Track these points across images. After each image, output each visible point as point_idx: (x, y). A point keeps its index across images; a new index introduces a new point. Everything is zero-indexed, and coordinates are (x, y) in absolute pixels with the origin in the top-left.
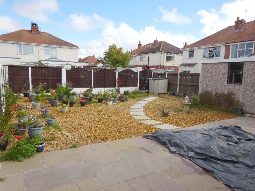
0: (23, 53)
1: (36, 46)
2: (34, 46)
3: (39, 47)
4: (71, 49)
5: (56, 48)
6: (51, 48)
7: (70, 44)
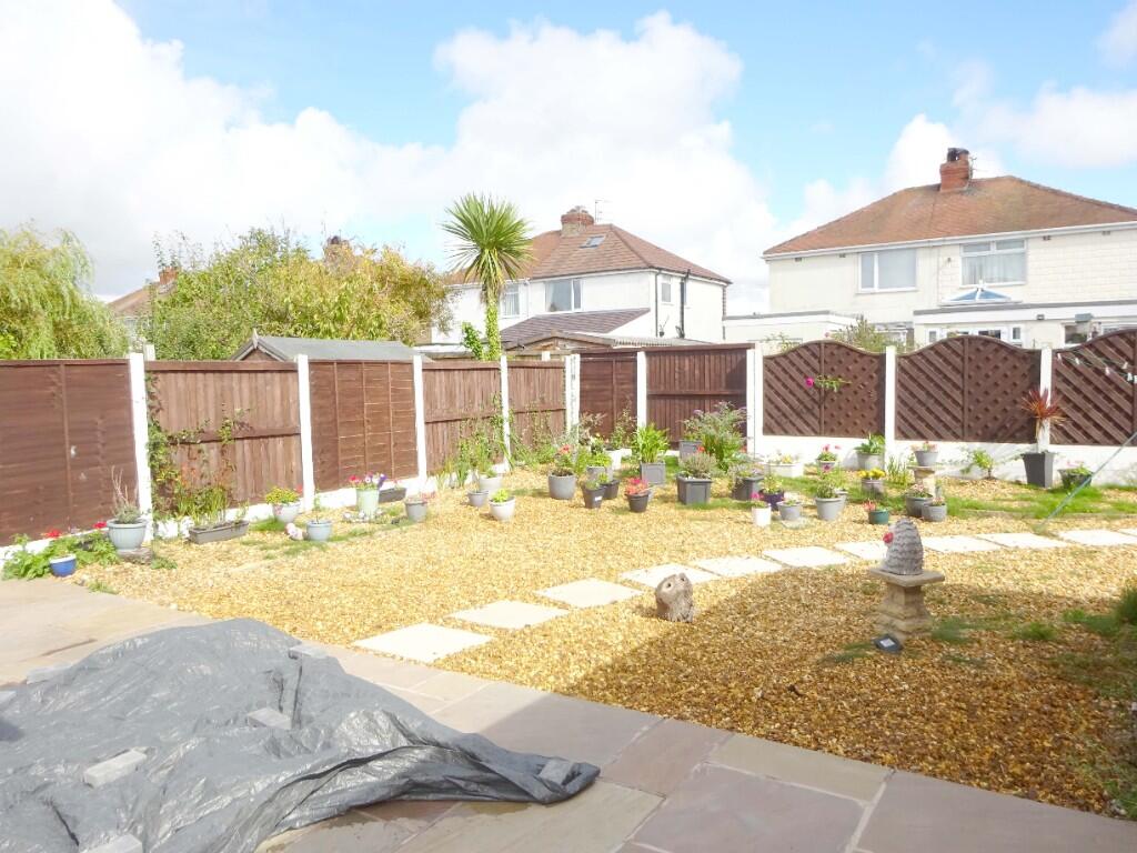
0: (876, 289)
1: (927, 251)
2: (920, 253)
3: (943, 251)
4: (1109, 232)
5: (1021, 242)
6: (998, 249)
7: (1111, 206)
